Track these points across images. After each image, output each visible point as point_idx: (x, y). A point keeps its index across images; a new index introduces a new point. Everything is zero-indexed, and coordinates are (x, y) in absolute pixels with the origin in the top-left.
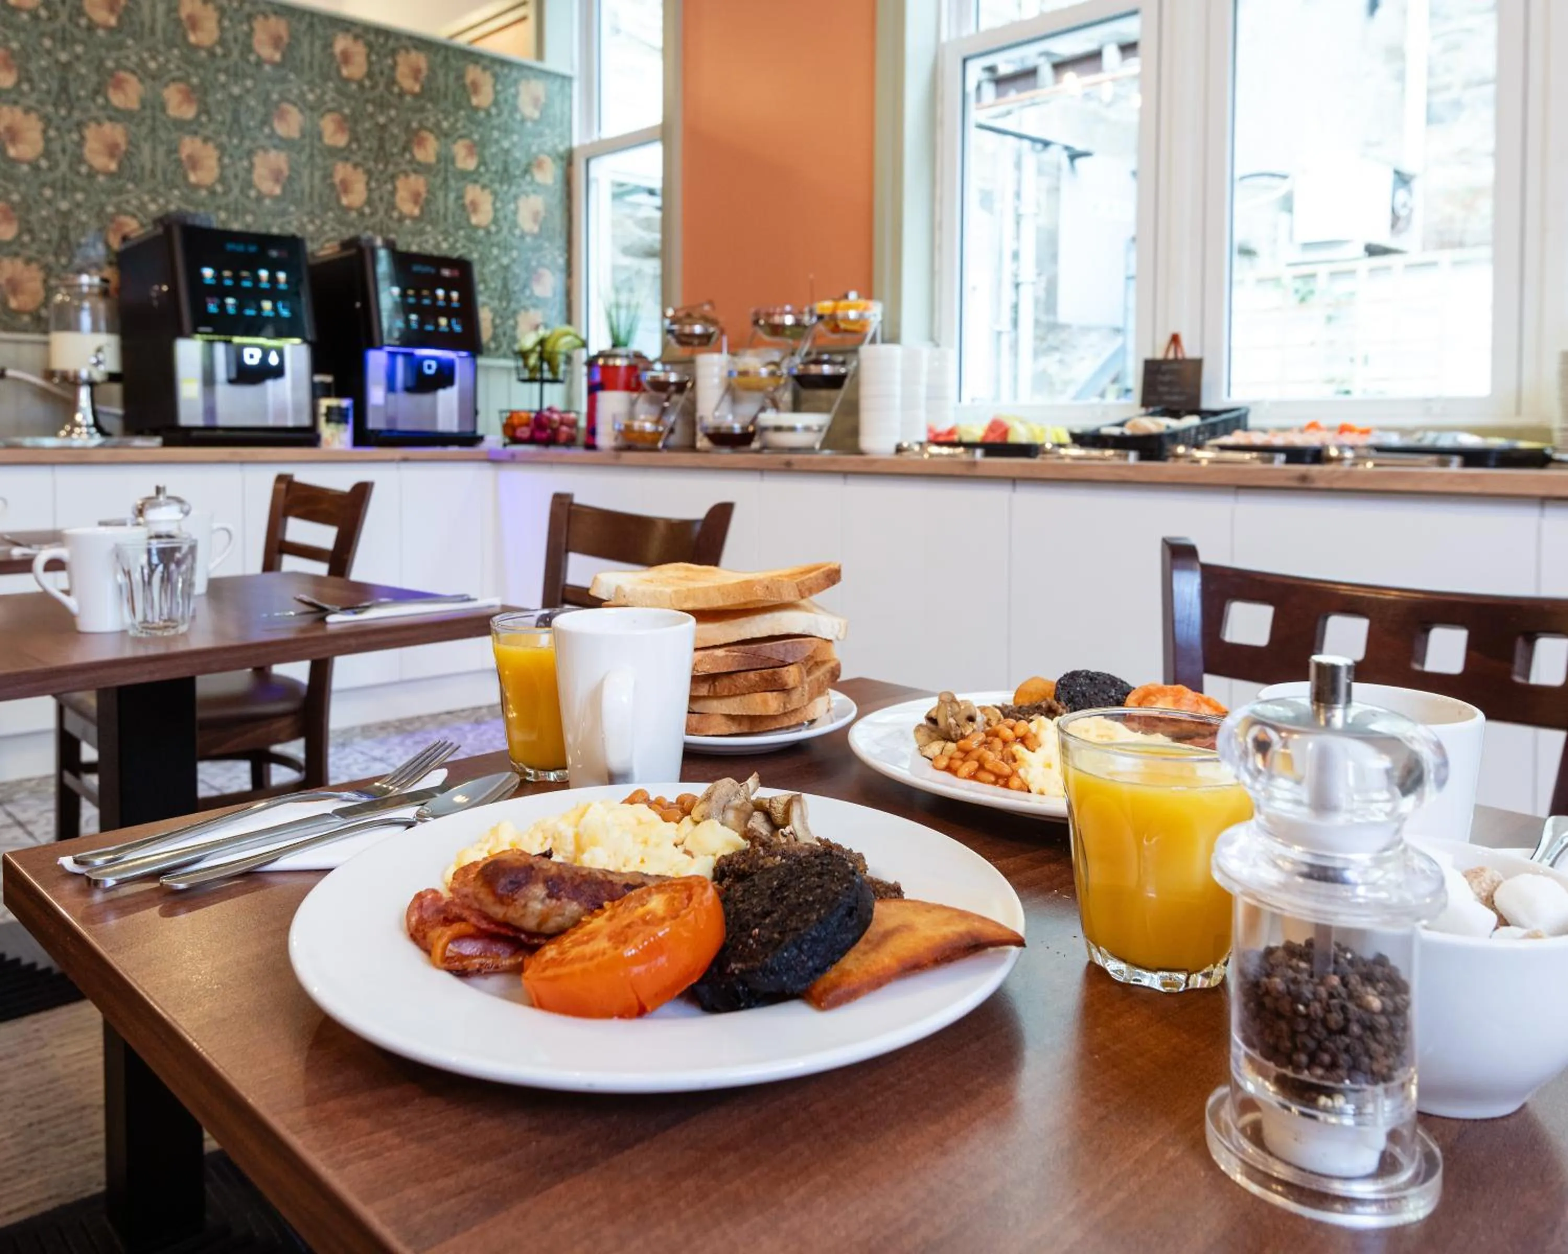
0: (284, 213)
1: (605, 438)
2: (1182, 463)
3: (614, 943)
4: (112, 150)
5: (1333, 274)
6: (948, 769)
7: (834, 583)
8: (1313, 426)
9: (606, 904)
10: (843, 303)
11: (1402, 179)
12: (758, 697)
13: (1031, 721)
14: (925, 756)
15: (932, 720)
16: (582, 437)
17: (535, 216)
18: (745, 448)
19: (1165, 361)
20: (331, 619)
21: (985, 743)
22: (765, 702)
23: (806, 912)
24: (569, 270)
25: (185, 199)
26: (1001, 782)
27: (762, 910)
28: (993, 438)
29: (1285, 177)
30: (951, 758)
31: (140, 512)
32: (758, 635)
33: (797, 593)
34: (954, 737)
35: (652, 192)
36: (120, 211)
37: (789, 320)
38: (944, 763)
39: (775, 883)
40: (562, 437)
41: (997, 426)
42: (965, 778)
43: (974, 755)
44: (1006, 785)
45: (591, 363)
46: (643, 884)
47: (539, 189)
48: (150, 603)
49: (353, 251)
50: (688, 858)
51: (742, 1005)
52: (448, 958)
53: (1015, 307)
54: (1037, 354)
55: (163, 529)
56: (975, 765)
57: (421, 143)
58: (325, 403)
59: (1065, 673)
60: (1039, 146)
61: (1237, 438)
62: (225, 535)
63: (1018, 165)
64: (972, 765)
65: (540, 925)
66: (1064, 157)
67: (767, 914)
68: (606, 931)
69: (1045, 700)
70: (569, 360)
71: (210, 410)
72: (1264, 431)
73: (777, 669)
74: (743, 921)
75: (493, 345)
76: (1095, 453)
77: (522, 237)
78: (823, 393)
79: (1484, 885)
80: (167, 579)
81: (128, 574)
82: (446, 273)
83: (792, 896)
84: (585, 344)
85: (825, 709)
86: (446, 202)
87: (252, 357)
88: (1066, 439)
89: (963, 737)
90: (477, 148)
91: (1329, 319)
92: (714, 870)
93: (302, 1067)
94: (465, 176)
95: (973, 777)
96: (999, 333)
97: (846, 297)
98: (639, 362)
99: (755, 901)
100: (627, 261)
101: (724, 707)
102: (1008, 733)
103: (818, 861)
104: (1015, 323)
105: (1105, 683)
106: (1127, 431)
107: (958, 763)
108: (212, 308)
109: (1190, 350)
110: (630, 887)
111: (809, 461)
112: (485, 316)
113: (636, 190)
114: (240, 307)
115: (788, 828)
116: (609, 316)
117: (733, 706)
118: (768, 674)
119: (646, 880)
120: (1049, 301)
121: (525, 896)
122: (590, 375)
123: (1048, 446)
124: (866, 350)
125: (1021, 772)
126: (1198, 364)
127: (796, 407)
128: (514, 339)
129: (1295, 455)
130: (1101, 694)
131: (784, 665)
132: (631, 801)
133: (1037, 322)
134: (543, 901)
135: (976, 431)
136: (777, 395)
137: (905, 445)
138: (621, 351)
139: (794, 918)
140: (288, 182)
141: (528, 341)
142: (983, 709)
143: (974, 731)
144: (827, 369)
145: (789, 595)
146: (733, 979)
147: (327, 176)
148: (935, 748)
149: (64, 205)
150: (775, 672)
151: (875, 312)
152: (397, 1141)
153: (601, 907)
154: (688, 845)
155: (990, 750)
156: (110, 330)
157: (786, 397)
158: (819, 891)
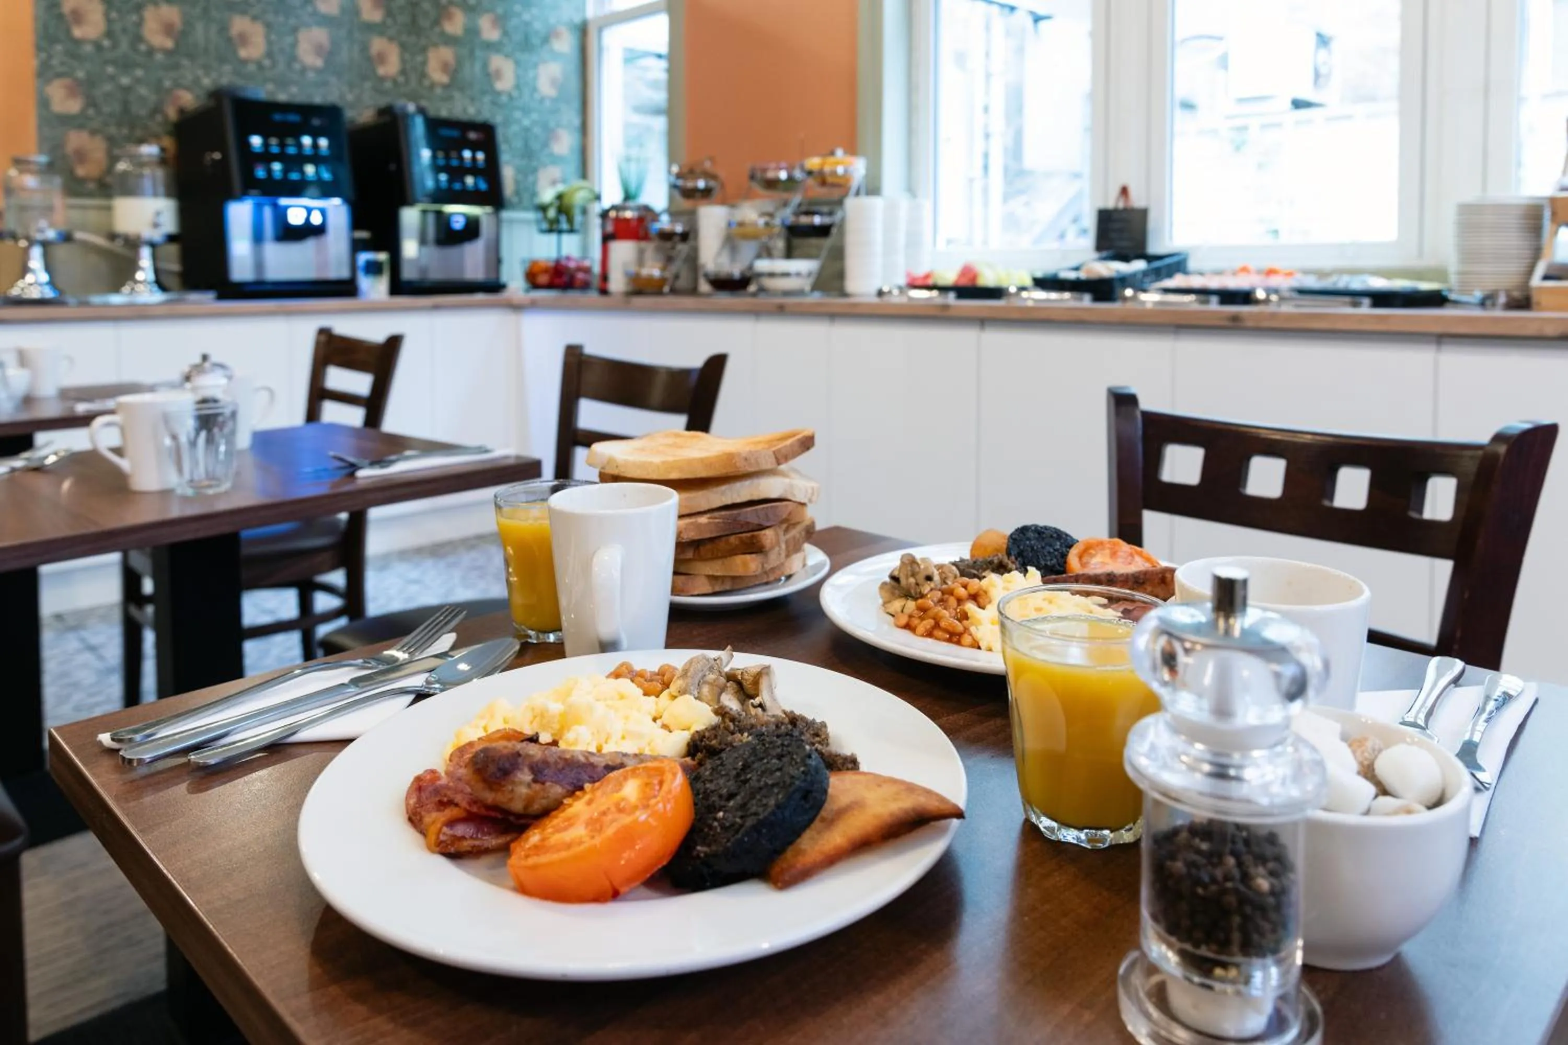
0: (325, 84)
1: (617, 283)
2: (1129, 305)
3: (591, 831)
4: (168, 29)
5: (1264, 127)
6: (908, 627)
7: (808, 449)
8: (1245, 270)
9: (587, 786)
10: (831, 159)
11: (1323, 41)
12: (739, 559)
13: (984, 577)
14: (888, 613)
15: (895, 579)
16: (596, 282)
17: (554, 82)
18: (742, 292)
19: (1116, 211)
20: (361, 473)
21: (941, 601)
22: (745, 564)
23: (765, 797)
24: (584, 129)
25: (237, 73)
26: (955, 639)
27: (727, 791)
28: (964, 282)
29: (1221, 39)
30: (910, 616)
31: (188, 378)
32: (739, 500)
33: (774, 460)
34: (913, 594)
35: (660, 56)
36: (177, 85)
37: (783, 175)
38: (904, 620)
39: (740, 764)
40: (578, 283)
41: (968, 271)
42: (922, 636)
43: (930, 613)
44: (958, 643)
45: (604, 215)
46: (622, 766)
47: (556, 56)
48: (195, 463)
49: (387, 118)
50: (666, 732)
51: (708, 884)
52: (442, 842)
53: (986, 156)
54: (1006, 198)
55: (208, 393)
56: (932, 622)
57: (450, 17)
58: (364, 257)
59: (1016, 527)
60: (1007, 10)
61: (1178, 281)
62: (265, 395)
63: (988, 28)
64: (929, 623)
65: (526, 807)
66: (1029, 21)
67: (731, 796)
68: (585, 817)
69: (997, 555)
70: (584, 211)
71: (259, 265)
72: (1201, 274)
73: (756, 533)
74: (710, 802)
75: (515, 200)
76: (1054, 295)
77: (542, 100)
78: (814, 241)
79: (1366, 754)
80: (210, 441)
81: (174, 437)
82: (472, 135)
83: (754, 778)
84: (598, 198)
85: (801, 565)
86: (472, 71)
87: (296, 217)
88: (1028, 282)
89: (922, 596)
90: (500, 21)
91: (1260, 166)
92: (688, 745)
93: (308, 950)
94: (490, 47)
95: (929, 634)
96: (971, 180)
97: (832, 153)
98: (647, 214)
99: (722, 781)
100: (637, 119)
101: (708, 569)
102: (962, 592)
103: (779, 742)
104: (986, 168)
105: (1051, 536)
106: (1082, 275)
107: (915, 621)
108: (260, 173)
109: (1137, 200)
110: (610, 768)
111: (800, 304)
112: (508, 174)
113: (646, 54)
114: (286, 171)
115: (757, 699)
116: (621, 171)
117: (715, 568)
118: (747, 537)
119: (625, 760)
120: (1016, 150)
121: (514, 783)
122: (603, 226)
123: (1013, 290)
124: (851, 203)
125: (973, 629)
126: (1143, 214)
127: (789, 254)
128: (534, 194)
129: (1228, 297)
130: (1048, 548)
131: (762, 528)
132: (617, 675)
133: (1006, 169)
134: (529, 786)
135: (949, 276)
136: (771, 244)
137: (886, 289)
138: (631, 204)
139: (754, 802)
140: (330, 55)
141: (547, 195)
142: (940, 567)
143: (932, 590)
144: (817, 220)
145: (767, 463)
146: (698, 862)
147: (365, 48)
148: (897, 605)
149: (125, 81)
150: (753, 536)
151: (858, 168)
152: (390, 1027)
153: (581, 788)
154: (666, 719)
155: (945, 609)
156: (168, 194)
157: (780, 244)
158: (778, 774)
